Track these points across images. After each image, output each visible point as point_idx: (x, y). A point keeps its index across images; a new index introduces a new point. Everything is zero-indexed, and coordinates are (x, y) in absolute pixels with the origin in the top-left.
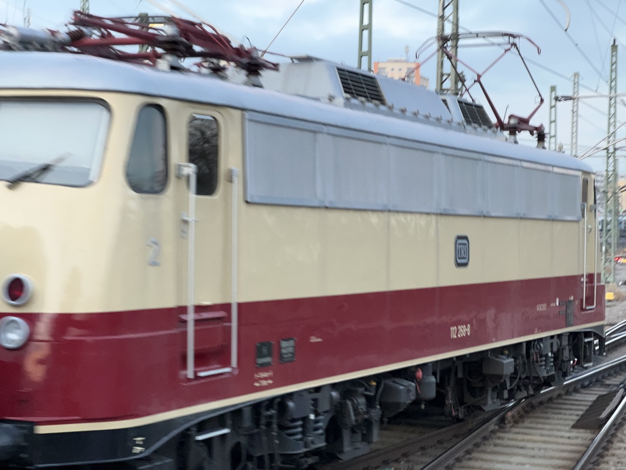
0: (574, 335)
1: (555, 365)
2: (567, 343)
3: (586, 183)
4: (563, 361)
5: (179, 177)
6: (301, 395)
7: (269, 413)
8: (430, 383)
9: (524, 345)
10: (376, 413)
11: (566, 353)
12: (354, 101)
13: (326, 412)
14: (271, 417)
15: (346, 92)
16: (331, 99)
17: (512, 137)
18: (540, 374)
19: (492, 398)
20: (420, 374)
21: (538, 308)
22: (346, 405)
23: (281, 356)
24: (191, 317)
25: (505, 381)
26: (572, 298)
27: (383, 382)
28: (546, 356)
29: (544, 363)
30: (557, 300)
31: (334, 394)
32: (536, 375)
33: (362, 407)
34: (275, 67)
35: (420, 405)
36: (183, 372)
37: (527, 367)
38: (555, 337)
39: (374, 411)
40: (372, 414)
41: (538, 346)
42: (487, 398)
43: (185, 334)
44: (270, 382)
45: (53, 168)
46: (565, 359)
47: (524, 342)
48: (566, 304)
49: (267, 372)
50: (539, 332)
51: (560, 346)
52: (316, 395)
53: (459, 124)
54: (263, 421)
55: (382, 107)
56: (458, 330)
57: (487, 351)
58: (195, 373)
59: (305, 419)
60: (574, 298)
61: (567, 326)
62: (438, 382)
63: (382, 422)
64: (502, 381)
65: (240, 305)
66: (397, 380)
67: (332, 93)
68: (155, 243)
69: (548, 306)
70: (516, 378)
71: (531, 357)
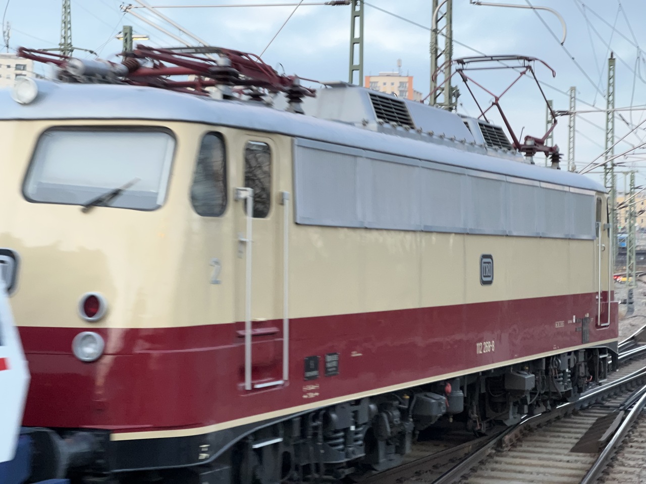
0: (589, 351)
1: (572, 381)
2: (583, 360)
3: (599, 202)
4: (579, 377)
5: (236, 200)
6: (343, 408)
7: (314, 424)
8: (458, 397)
9: (544, 360)
10: (409, 425)
11: (582, 370)
12: (386, 126)
13: (365, 424)
14: (316, 428)
15: (379, 117)
16: (365, 123)
17: (529, 158)
18: (559, 390)
19: (514, 414)
20: (449, 388)
21: (556, 325)
22: (382, 417)
23: (326, 369)
24: (248, 332)
25: (526, 397)
26: (587, 315)
27: (416, 396)
28: (564, 372)
29: (562, 379)
30: (574, 317)
31: (372, 407)
32: (556, 391)
33: (397, 420)
34: (312, 93)
35: (449, 418)
36: (241, 385)
37: (545, 383)
38: (573, 353)
39: (407, 424)
40: (406, 426)
41: (557, 363)
42: (508, 412)
43: (243, 348)
44: (317, 394)
45: (122, 193)
46: (581, 375)
47: (544, 358)
48: (582, 321)
49: (314, 385)
50: (557, 349)
51: (577, 362)
52: (355, 408)
53: (481, 146)
54: (310, 432)
55: (412, 131)
56: (483, 346)
57: (509, 366)
58: (253, 385)
59: (346, 430)
60: (590, 315)
61: (582, 343)
62: (466, 396)
63: (414, 434)
64: (524, 396)
65: (291, 321)
66: (429, 394)
67: (366, 118)
68: (217, 263)
69: (566, 323)
70: (536, 394)
71: (550, 373)
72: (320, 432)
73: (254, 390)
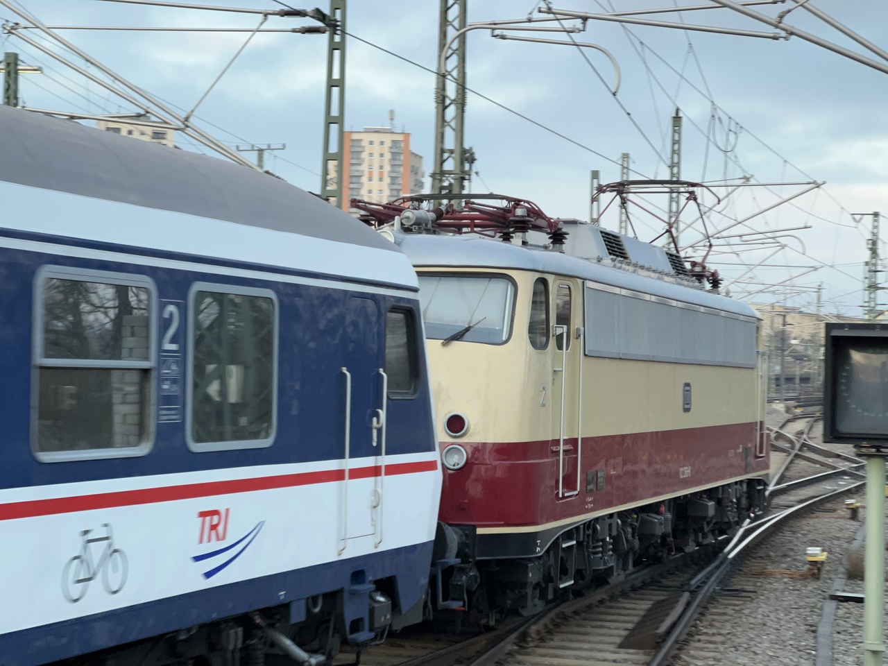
2: (745, 489)
4: (742, 509)
7: (588, 532)
9: (721, 489)
13: (614, 536)
14: (588, 536)
19: (692, 541)
21: (729, 454)
23: (597, 484)
26: (750, 445)
27: (641, 515)
29: (730, 508)
30: (741, 446)
31: (619, 521)
38: (738, 483)
41: (728, 492)
43: (558, 461)
44: (592, 506)
46: (743, 506)
49: (591, 497)
50: (728, 478)
51: (741, 493)
52: (610, 521)
56: (684, 471)
59: (604, 540)
61: (747, 473)
62: (672, 518)
67: (600, 254)
68: (544, 389)
69: (735, 452)
71: (723, 502)
72: (591, 540)
73: (564, 497)
